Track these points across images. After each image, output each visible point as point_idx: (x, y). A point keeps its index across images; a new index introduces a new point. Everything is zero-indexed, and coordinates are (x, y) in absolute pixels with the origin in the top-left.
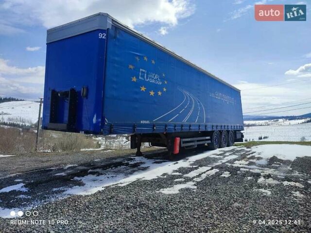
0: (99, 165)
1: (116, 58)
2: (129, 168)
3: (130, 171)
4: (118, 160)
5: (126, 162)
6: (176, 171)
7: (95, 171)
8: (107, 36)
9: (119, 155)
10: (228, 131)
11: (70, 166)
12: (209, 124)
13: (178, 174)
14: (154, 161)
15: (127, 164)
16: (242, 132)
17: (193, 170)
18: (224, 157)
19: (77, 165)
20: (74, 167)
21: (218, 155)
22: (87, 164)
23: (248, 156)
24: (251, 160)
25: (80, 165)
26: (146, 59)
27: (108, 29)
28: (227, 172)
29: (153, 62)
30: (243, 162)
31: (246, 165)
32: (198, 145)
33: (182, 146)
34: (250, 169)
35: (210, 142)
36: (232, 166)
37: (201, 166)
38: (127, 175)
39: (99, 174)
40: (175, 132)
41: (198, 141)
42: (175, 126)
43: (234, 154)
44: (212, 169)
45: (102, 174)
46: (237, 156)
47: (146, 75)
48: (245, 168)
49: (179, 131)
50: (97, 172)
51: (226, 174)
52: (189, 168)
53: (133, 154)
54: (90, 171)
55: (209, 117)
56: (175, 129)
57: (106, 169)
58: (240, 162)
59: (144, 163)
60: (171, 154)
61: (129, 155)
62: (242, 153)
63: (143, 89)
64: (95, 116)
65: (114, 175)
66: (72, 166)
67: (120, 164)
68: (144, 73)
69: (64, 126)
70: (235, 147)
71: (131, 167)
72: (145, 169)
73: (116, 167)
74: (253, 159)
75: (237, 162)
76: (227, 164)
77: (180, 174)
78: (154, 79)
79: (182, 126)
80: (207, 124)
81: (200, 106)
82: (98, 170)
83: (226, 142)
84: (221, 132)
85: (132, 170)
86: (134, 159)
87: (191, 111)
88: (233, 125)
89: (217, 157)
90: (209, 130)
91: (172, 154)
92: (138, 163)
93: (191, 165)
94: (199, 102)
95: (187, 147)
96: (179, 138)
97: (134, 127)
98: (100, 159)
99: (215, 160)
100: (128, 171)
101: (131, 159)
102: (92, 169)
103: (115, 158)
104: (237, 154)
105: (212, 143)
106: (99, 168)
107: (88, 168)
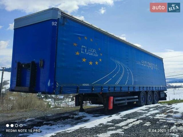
0: (51, 118)
1: (64, 39)
2: (74, 120)
3: (74, 122)
4: (65, 115)
5: (72, 116)
6: (110, 122)
7: (49, 122)
8: (58, 24)
9: (66, 111)
10: (153, 92)
11: (29, 119)
12: (137, 86)
13: (111, 124)
14: (94, 115)
15: (73, 118)
16: (165, 92)
17: (123, 121)
18: (149, 112)
19: (34, 119)
20: (32, 120)
21: (144, 110)
22: (42, 118)
23: (168, 111)
24: (170, 114)
25: (37, 119)
26: (86, 38)
27: (59, 18)
28: (149, 122)
29: (91, 40)
30: (163, 115)
31: (165, 117)
32: (128, 103)
33: (115, 103)
34: (167, 120)
35: (138, 100)
36: (154, 118)
37: (129, 118)
38: (72, 125)
39: (51, 125)
40: (109, 93)
41: (128, 99)
42: (109, 88)
43: (157, 109)
44: (138, 120)
45: (54, 125)
46: (159, 111)
47: (86, 50)
48: (163, 119)
49: (113, 91)
50: (50, 124)
51: (148, 124)
52: (120, 120)
53: (77, 110)
54: (45, 122)
55: (136, 80)
56: (109, 90)
57: (57, 121)
58: (160, 115)
59: (85, 117)
60: (106, 110)
61: (74, 111)
62: (163, 109)
63: (84, 60)
64: (49, 81)
65: (63, 125)
66: (31, 119)
67: (67, 117)
68: (85, 48)
69: (27, 88)
70: (159, 104)
71: (75, 119)
72: (86, 121)
73: (64, 119)
74: (171, 113)
75: (158, 115)
76: (150, 116)
77: (113, 124)
78: (92, 53)
79: (115, 88)
80: (134, 86)
81: (129, 71)
82: (51, 122)
83: (151, 100)
84: (147, 92)
85: (76, 121)
86: (78, 114)
87: (122, 76)
88: (157, 86)
89: (143, 111)
90: (137, 90)
91: (108, 109)
92: (81, 117)
93: (121, 117)
94: (128, 69)
95: (119, 104)
96: (112, 97)
97: (78, 88)
98: (51, 114)
99: (141, 114)
100: (73, 123)
101: (76, 114)
102: (46, 121)
103: (63, 114)
104: (159, 109)
105: (140, 101)
106: (51, 120)
107: (43, 121)
